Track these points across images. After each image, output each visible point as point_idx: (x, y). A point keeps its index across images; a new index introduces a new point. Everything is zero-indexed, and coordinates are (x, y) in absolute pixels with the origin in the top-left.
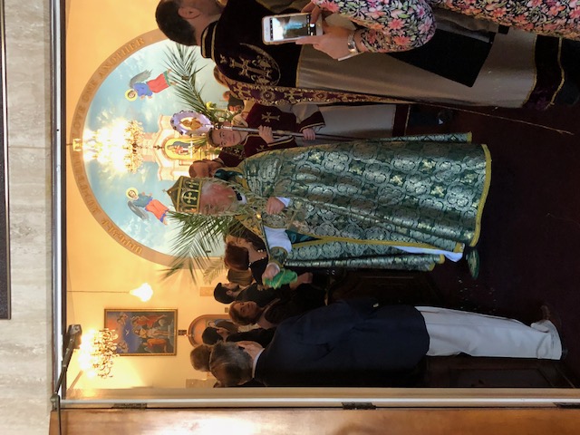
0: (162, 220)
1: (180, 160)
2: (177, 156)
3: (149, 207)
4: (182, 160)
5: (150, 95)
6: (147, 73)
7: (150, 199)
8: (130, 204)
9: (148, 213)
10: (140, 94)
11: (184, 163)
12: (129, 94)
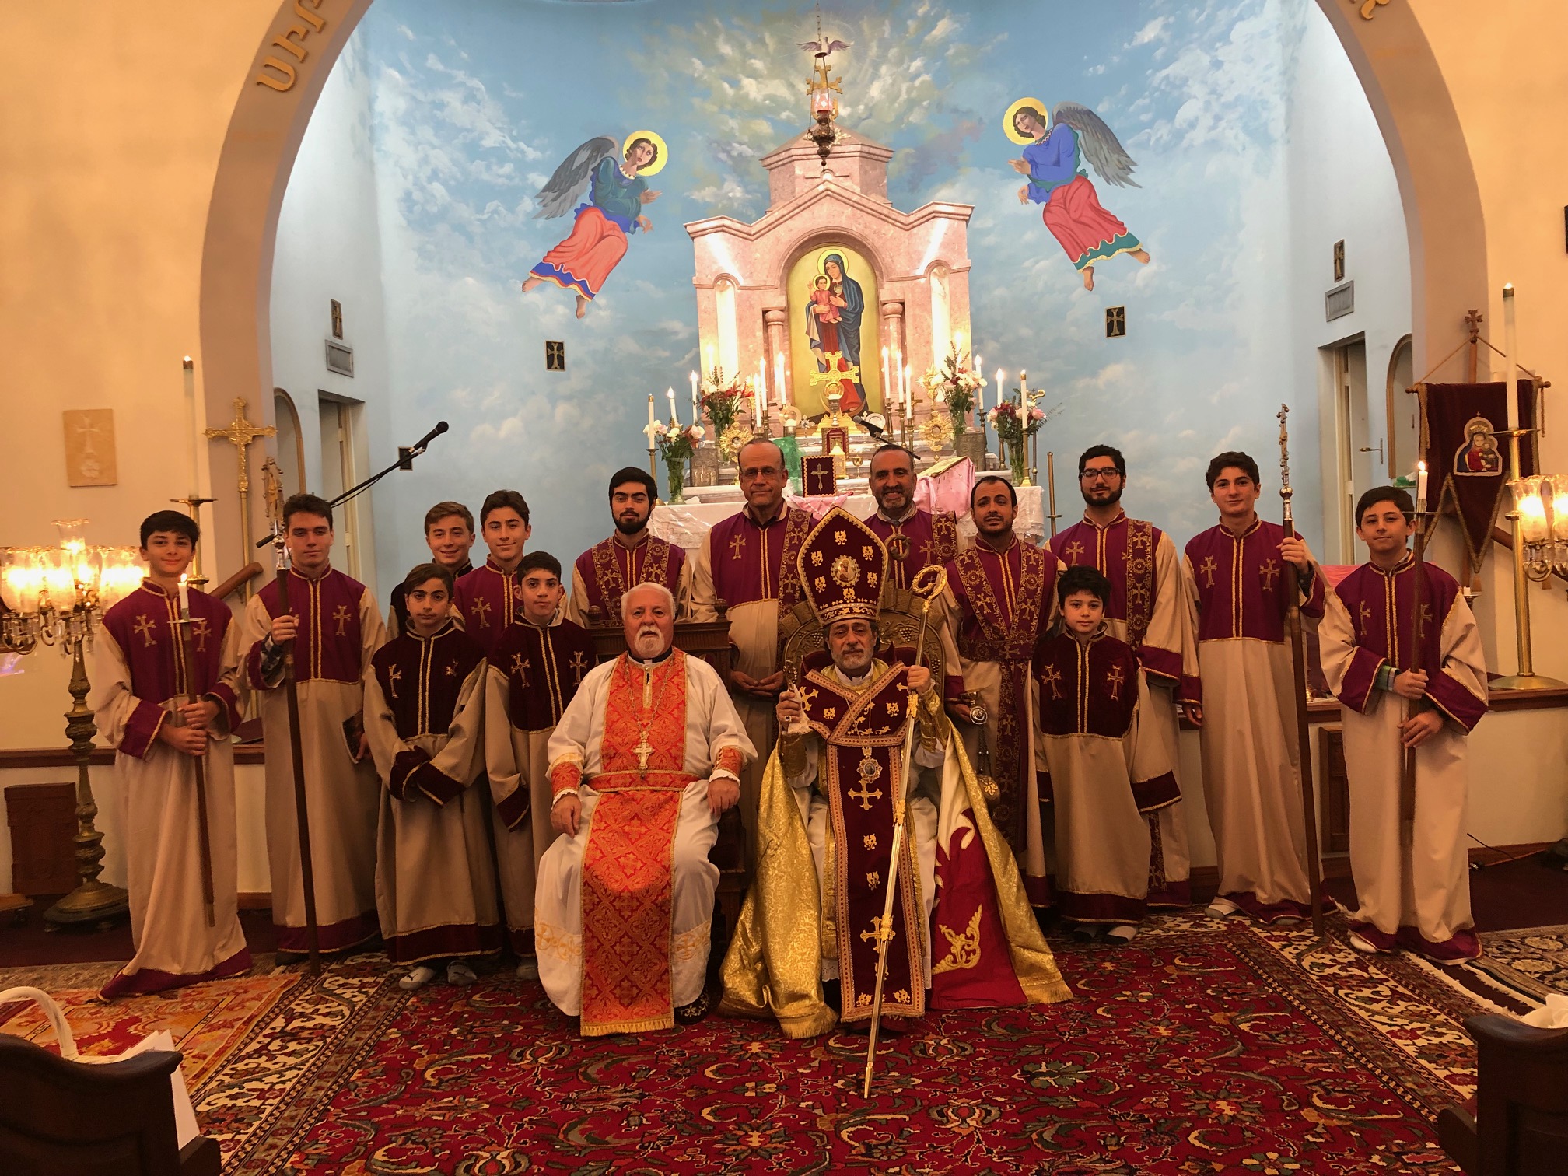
0: (543, 270)
1: (786, 310)
2: (801, 299)
3: (592, 220)
4: (786, 323)
5: (1034, 192)
6: (1122, 170)
7: (629, 223)
8: (600, 145)
9: (571, 215)
10: (1032, 159)
11: (775, 331)
12: (1029, 111)
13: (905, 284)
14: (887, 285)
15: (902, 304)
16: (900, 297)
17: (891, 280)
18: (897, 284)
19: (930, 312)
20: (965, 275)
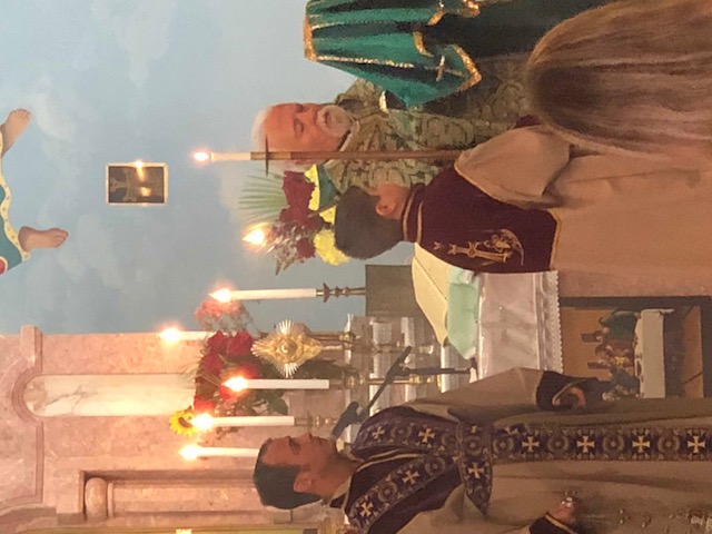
13: (49, 467)
14: (49, 502)
15: (87, 476)
16: (76, 479)
17: (40, 492)
18: (49, 481)
19: (111, 419)
20: (49, 339)
